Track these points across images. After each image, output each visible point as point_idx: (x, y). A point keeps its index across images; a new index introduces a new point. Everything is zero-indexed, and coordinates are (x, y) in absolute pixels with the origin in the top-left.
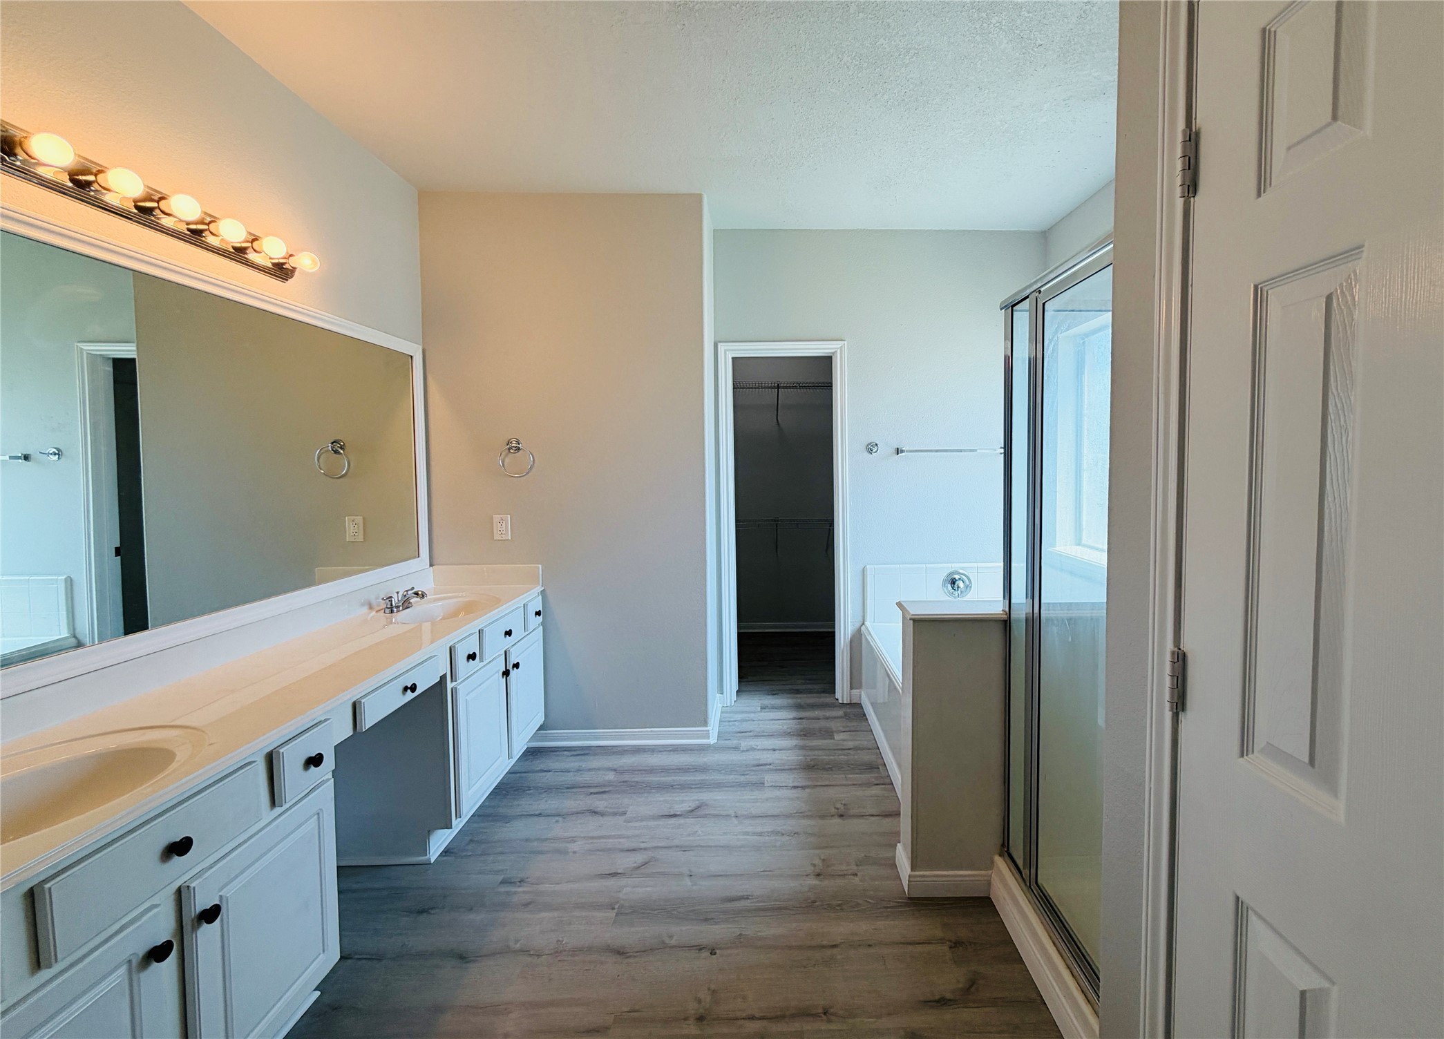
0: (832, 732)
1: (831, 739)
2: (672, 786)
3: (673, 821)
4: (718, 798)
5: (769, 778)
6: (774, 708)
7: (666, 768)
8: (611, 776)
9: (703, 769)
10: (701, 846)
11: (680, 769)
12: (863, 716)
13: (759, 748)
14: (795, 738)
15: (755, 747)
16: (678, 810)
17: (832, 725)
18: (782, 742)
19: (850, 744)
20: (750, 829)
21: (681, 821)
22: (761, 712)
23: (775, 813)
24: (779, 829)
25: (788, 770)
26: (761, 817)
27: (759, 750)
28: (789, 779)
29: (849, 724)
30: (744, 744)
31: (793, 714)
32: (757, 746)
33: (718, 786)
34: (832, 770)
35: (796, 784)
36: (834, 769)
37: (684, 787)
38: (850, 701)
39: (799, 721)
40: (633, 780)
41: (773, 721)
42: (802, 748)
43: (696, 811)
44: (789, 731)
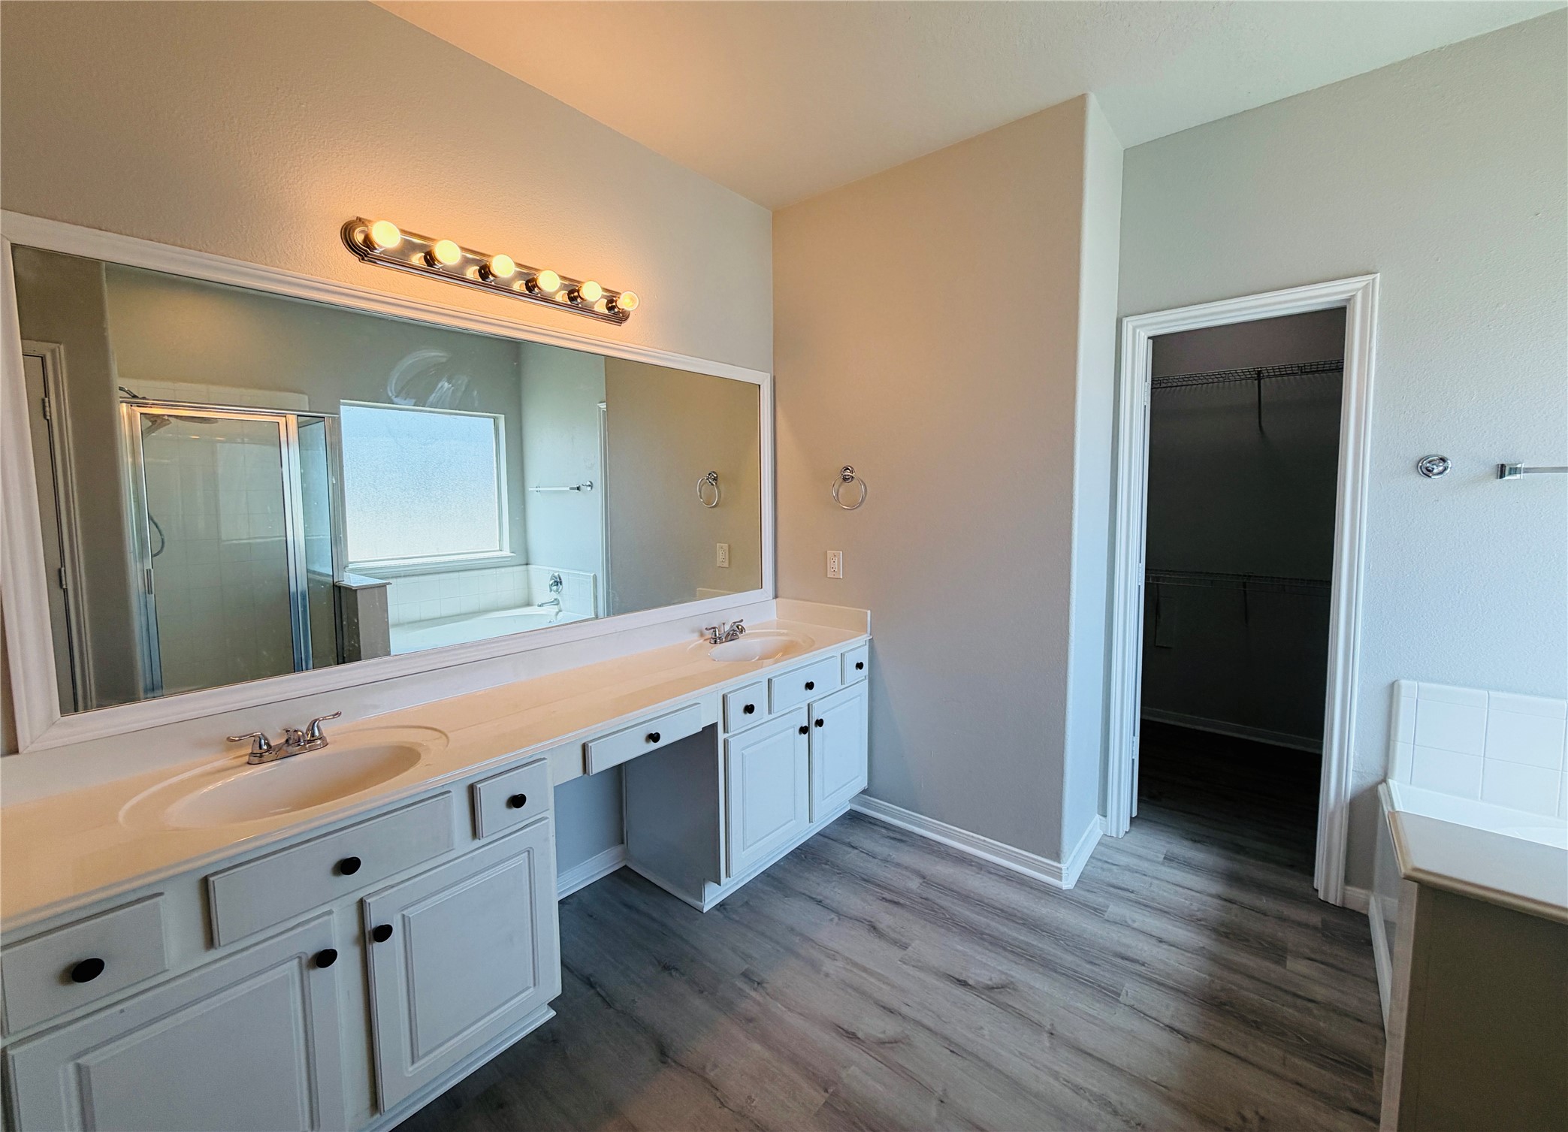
0: (1285, 950)
1: (1277, 962)
2: (982, 933)
3: (959, 991)
4: (1037, 985)
5: (1132, 990)
6: (1187, 865)
7: (986, 901)
8: (914, 884)
9: (1034, 926)
10: (977, 1057)
11: (1002, 910)
12: (1364, 945)
13: (1135, 925)
14: (1208, 933)
15: (1130, 922)
16: (973, 976)
17: (1291, 937)
18: (1180, 931)
19: (1320, 993)
20: (1064, 1070)
21: (969, 997)
22: (1163, 864)
23: (1117, 1063)
24: (1113, 1098)
25: (1172, 988)
26: (1090, 1055)
27: (1134, 929)
28: (1169, 1008)
29: (1326, 948)
30: (1115, 910)
31: (1217, 888)
32: (1134, 921)
33: (1046, 965)
34: (1258, 1028)
35: (1177, 1025)
36: (1264, 1028)
37: (996, 943)
38: (1343, 902)
39: (1228, 904)
40: (939, 901)
41: (1178, 888)
42: (1214, 959)
43: (994, 992)
44: (1199, 915)
